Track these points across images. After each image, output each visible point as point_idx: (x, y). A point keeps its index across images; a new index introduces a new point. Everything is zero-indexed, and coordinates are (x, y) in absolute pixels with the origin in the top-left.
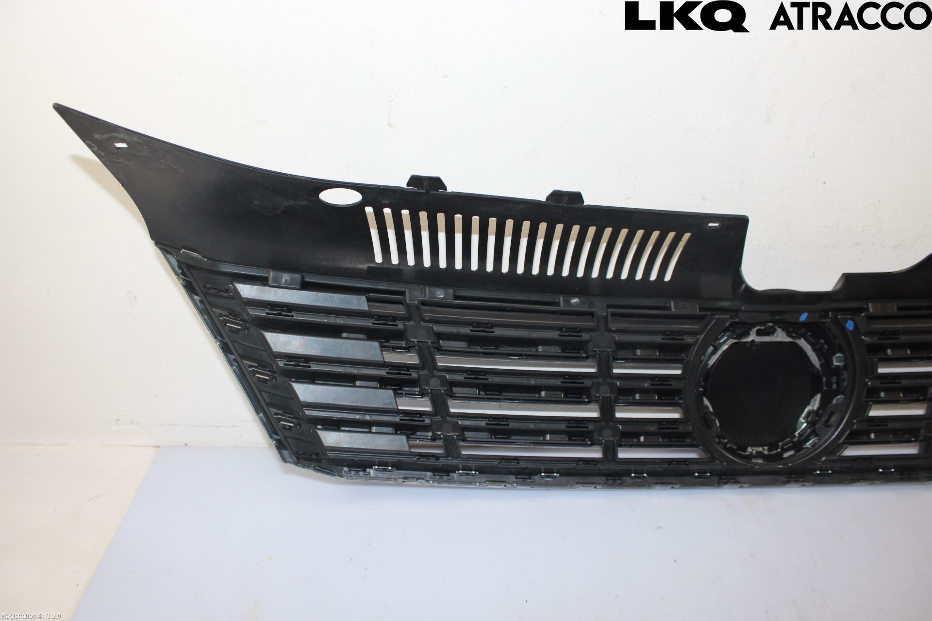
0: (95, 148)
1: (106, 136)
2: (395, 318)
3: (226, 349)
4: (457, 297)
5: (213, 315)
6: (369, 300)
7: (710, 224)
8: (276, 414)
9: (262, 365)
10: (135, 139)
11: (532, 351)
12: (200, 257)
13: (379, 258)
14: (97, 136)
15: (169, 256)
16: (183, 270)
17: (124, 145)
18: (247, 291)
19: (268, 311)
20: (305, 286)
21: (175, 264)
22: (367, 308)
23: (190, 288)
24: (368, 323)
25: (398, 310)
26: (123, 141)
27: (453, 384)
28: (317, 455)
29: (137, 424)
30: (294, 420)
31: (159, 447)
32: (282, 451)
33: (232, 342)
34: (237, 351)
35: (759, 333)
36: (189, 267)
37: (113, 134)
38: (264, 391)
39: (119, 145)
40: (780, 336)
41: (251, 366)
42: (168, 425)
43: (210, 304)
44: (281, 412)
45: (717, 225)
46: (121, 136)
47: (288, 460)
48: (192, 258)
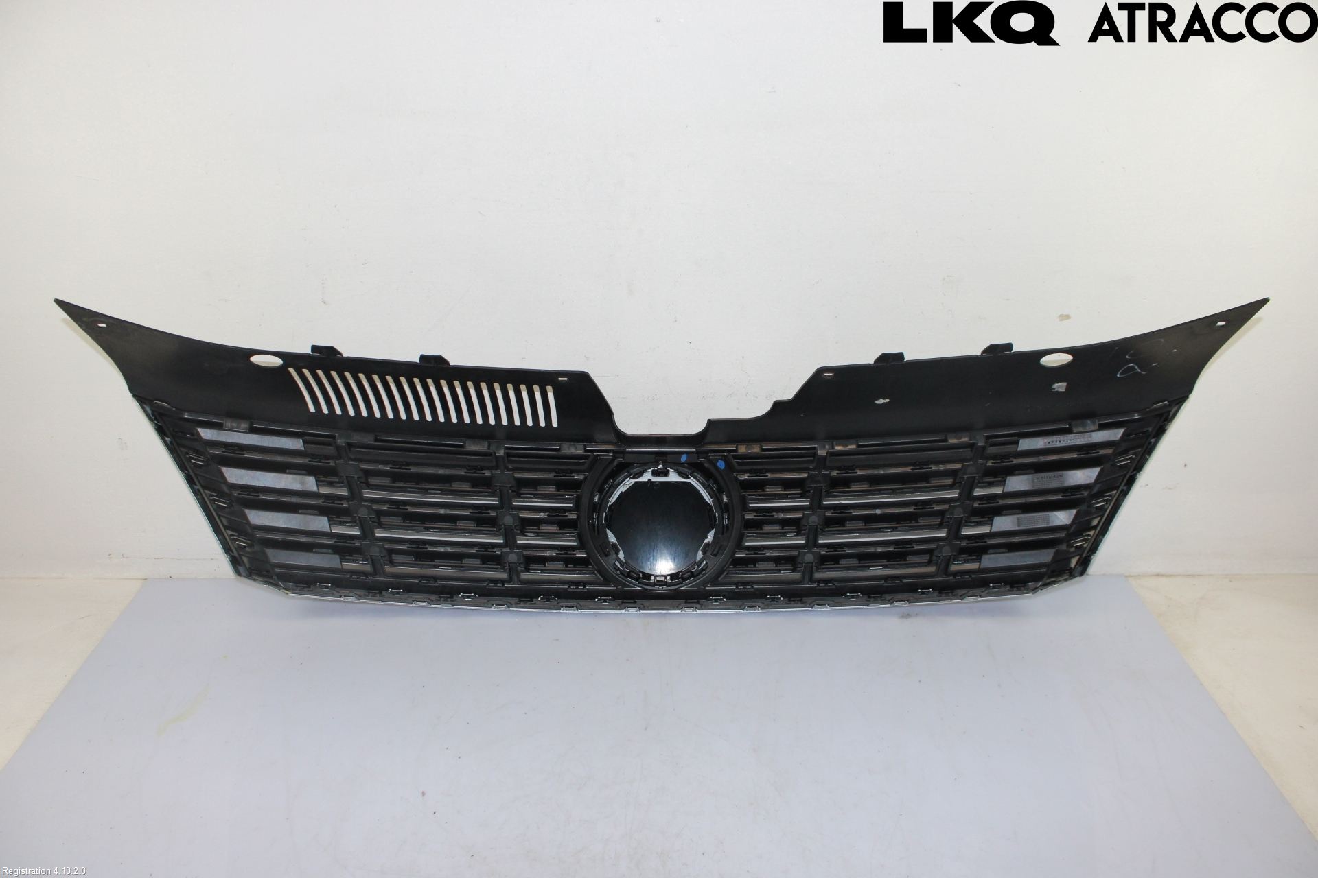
0: (84, 328)
1: (91, 319)
2: (327, 457)
3: (190, 481)
4: (377, 440)
5: (180, 454)
6: (304, 442)
7: (560, 379)
8: (232, 535)
9: (221, 494)
10: (111, 321)
11: (446, 487)
12: (169, 407)
13: (312, 409)
14: (85, 319)
15: (145, 406)
16: (155, 417)
17: (104, 325)
18: (206, 434)
19: (224, 450)
20: (253, 430)
21: (150, 412)
22: (303, 449)
23: (161, 431)
24: (306, 461)
25: (330, 450)
26: (103, 323)
27: (380, 513)
28: (268, 571)
29: (127, 558)
30: (248, 541)
31: (146, 579)
32: (237, 566)
33: (196, 475)
34: (199, 482)
35: (655, 473)
36: (161, 415)
37: (95, 318)
38: (223, 516)
39: (101, 325)
40: (673, 477)
41: (211, 495)
42: (155, 559)
43: (178, 444)
44: (236, 534)
45: (566, 379)
46: (102, 319)
47: (243, 574)
48: (163, 407)
